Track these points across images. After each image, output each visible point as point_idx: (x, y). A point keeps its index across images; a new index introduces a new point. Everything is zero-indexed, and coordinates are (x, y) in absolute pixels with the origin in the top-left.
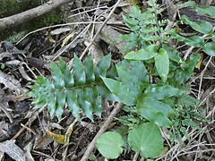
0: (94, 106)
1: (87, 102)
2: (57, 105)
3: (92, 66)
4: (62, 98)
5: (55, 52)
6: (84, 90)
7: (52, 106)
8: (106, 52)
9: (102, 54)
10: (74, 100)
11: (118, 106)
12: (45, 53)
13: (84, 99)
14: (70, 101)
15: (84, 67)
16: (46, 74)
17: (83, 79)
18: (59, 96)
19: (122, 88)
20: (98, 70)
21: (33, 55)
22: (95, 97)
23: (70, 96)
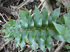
0: (46, 43)
1: (41, 39)
2: (21, 39)
3: (47, 15)
4: (25, 35)
5: (19, 4)
6: (40, 31)
7: (18, 39)
8: (54, 7)
9: (51, 8)
10: (33, 37)
11: (62, 44)
12: (12, 5)
13: (40, 37)
14: (31, 37)
15: (41, 15)
16: (12, 18)
17: (40, 23)
18: (24, 34)
19: (67, 31)
20: (51, 18)
21: (3, 5)
22: (47, 36)
23: (31, 34)
